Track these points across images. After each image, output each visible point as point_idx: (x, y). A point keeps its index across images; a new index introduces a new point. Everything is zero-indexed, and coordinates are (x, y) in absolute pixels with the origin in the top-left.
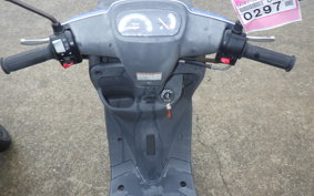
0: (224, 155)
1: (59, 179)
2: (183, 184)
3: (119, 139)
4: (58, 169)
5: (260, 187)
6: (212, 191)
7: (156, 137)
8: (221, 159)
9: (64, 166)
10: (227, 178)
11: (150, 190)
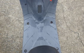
0: (65, 7)
1: (5, 16)
2: (52, 22)
3: (25, 4)
4: (4, 12)
5: (76, 19)
6: (59, 20)
7: (42, 6)
8: (64, 9)
9: (6, 11)
10: (65, 16)
11: (39, 25)
